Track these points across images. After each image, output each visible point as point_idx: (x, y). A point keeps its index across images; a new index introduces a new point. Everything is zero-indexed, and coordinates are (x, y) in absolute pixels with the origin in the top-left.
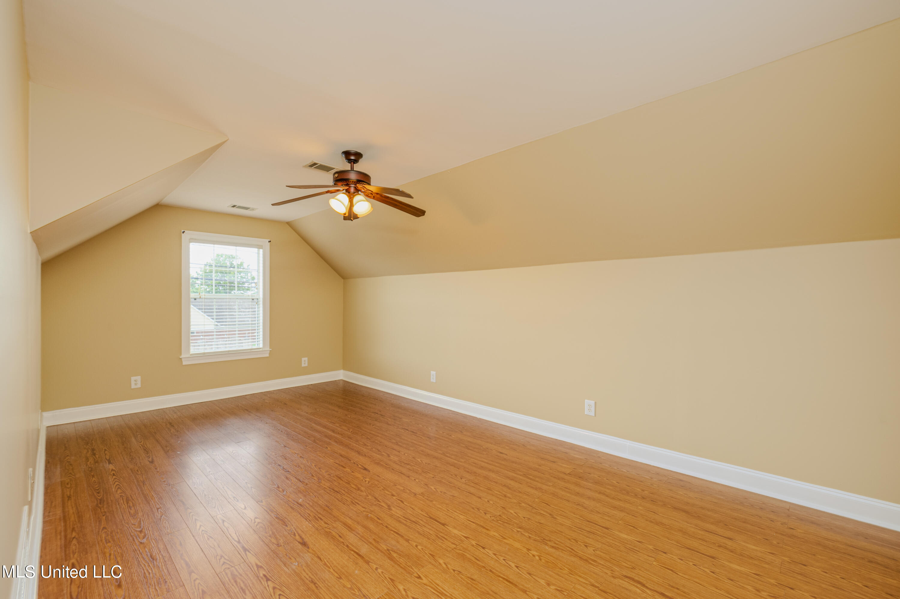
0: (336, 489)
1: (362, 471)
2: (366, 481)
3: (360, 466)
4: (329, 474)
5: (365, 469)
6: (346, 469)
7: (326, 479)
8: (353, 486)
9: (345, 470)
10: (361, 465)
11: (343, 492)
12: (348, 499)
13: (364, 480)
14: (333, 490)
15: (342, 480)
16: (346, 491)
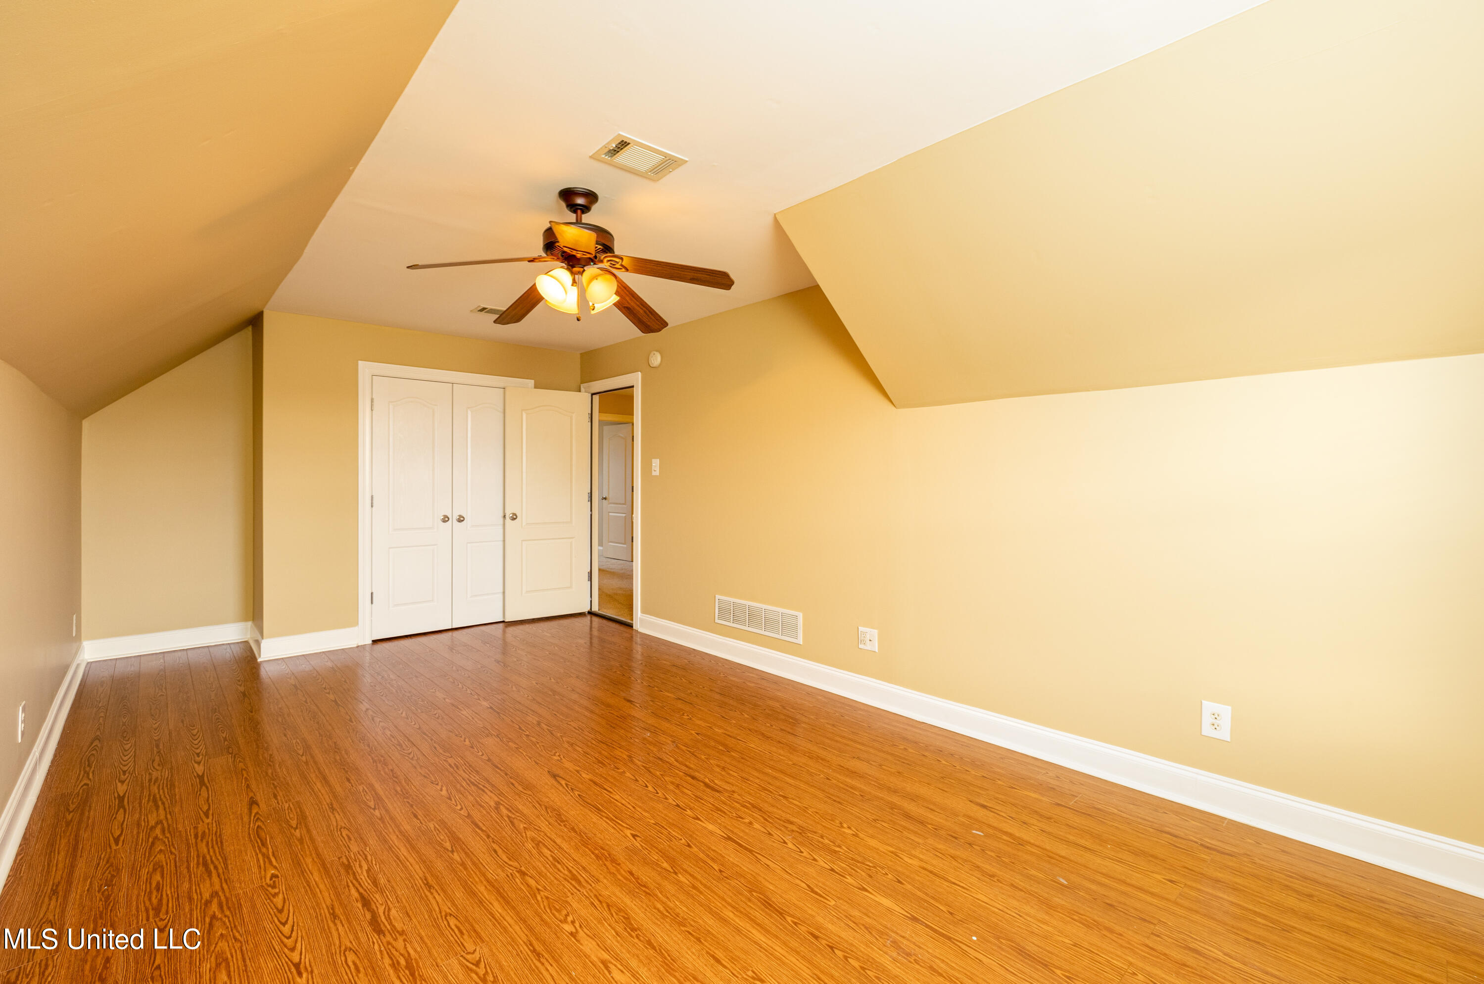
0: (604, 746)
1: (561, 773)
2: (559, 756)
3: (563, 782)
4: (618, 769)
5: (555, 776)
6: (588, 777)
7: (621, 761)
8: (580, 750)
9: (590, 776)
10: (561, 785)
11: (594, 742)
12: (587, 733)
13: (562, 757)
14: (607, 745)
15: (595, 758)
16: (589, 744)
